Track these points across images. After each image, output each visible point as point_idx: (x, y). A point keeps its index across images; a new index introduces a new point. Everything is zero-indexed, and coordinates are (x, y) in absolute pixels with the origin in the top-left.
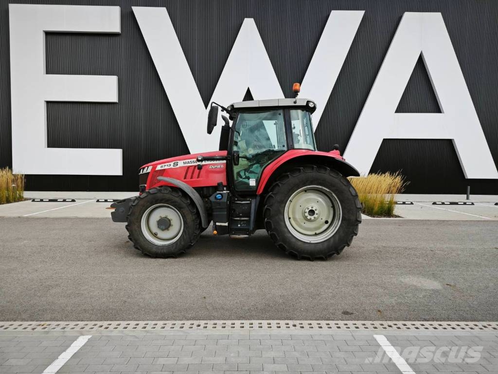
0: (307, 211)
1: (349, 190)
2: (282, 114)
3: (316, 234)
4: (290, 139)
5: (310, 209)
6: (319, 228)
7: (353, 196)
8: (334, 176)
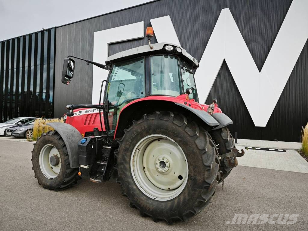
0: (158, 162)
1: (195, 142)
2: (144, 62)
3: (169, 190)
4: (148, 86)
5: (162, 160)
6: (172, 183)
7: (199, 149)
8: (177, 124)
